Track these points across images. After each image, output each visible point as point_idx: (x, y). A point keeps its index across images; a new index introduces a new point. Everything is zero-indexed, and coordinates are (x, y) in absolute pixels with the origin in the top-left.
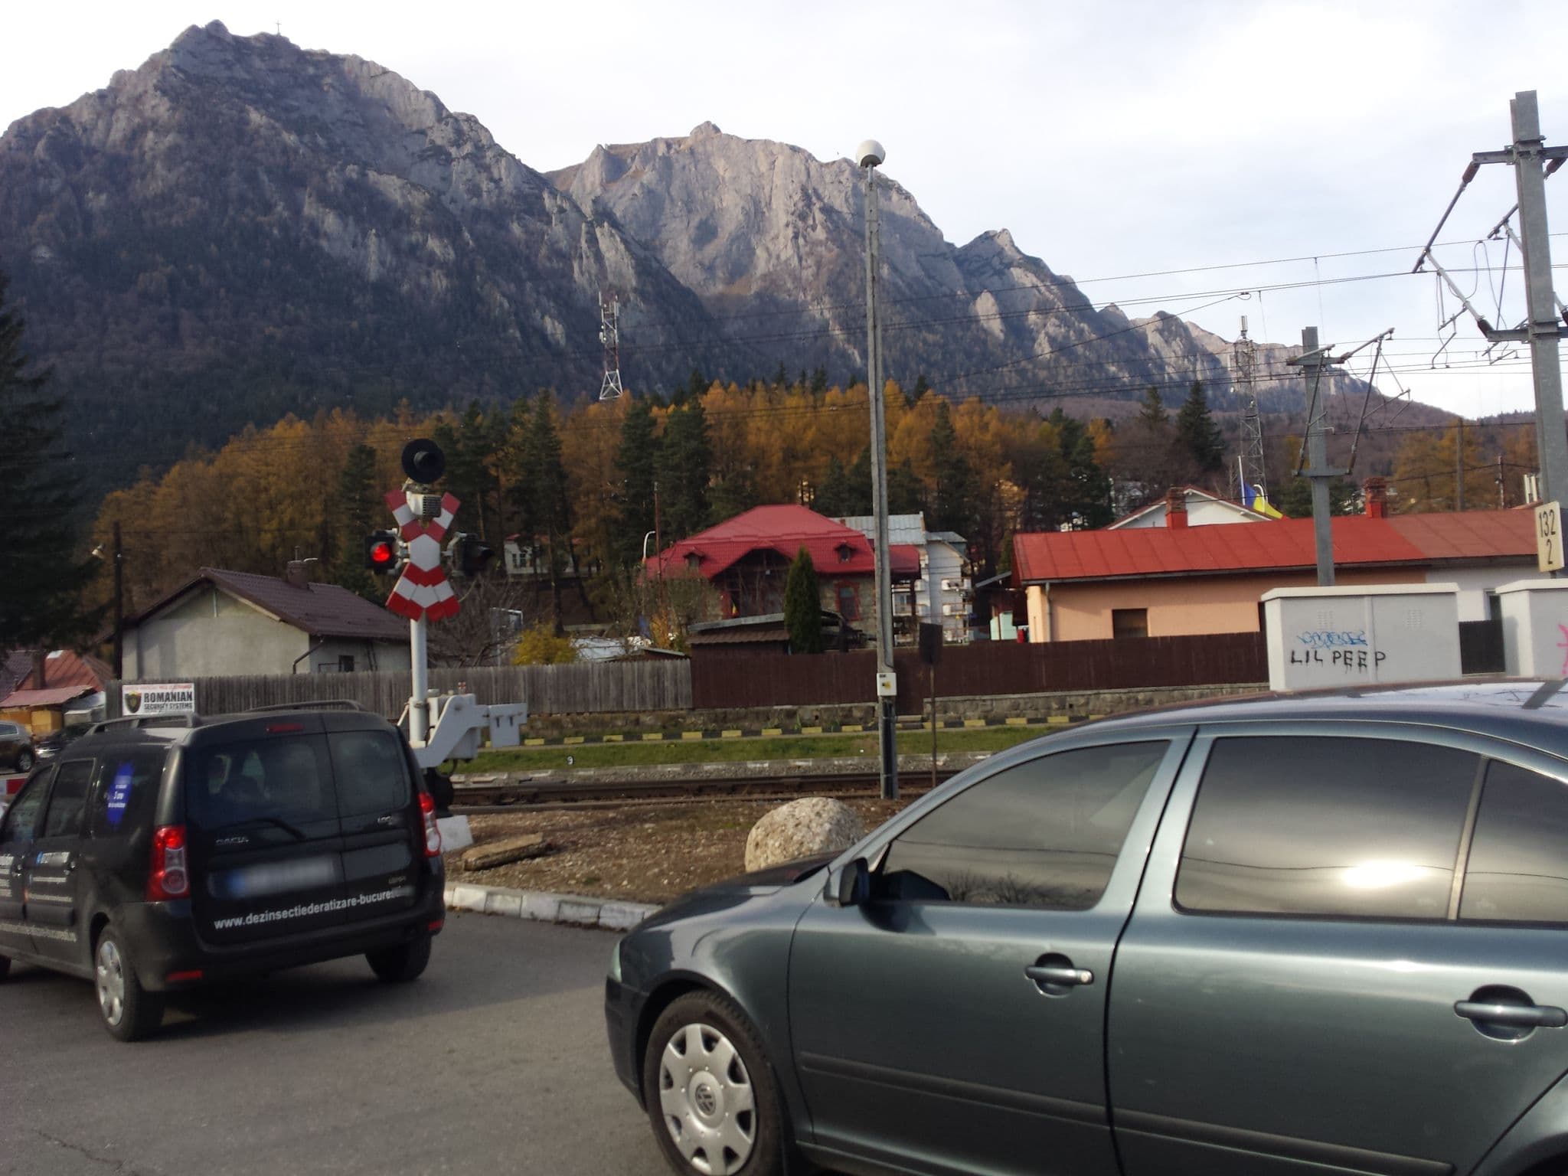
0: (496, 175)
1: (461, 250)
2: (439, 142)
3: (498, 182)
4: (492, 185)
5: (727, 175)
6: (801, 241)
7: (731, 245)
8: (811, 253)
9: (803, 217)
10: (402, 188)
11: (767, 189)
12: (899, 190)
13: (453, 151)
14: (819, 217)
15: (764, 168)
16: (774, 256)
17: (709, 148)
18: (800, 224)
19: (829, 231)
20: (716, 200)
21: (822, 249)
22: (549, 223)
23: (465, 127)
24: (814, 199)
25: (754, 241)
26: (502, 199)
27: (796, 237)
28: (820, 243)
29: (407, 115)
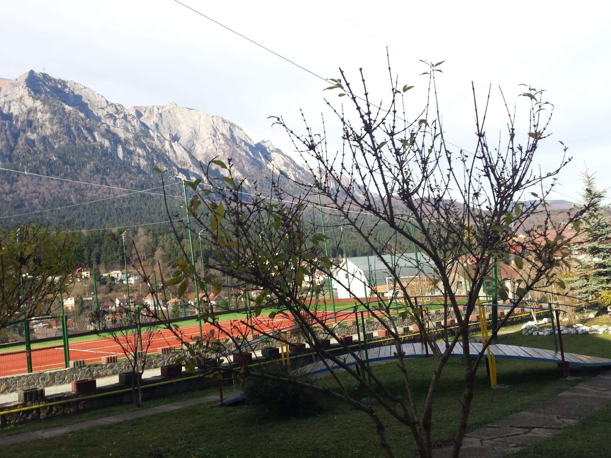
0: (133, 125)
1: (147, 152)
2: (111, 112)
3: (134, 126)
4: (132, 127)
5: (183, 120)
6: (215, 143)
7: (188, 143)
8: (220, 148)
9: (214, 136)
10: (124, 132)
11: (198, 126)
12: (238, 127)
13: (117, 115)
14: (221, 137)
15: (197, 118)
16: (205, 147)
17: (175, 111)
18: (214, 138)
19: (225, 141)
20: (179, 128)
21: (223, 147)
22: (154, 140)
23: (119, 108)
24: (217, 130)
25: (195, 142)
26: (136, 132)
27: (213, 142)
28: (222, 145)
29: (95, 102)
